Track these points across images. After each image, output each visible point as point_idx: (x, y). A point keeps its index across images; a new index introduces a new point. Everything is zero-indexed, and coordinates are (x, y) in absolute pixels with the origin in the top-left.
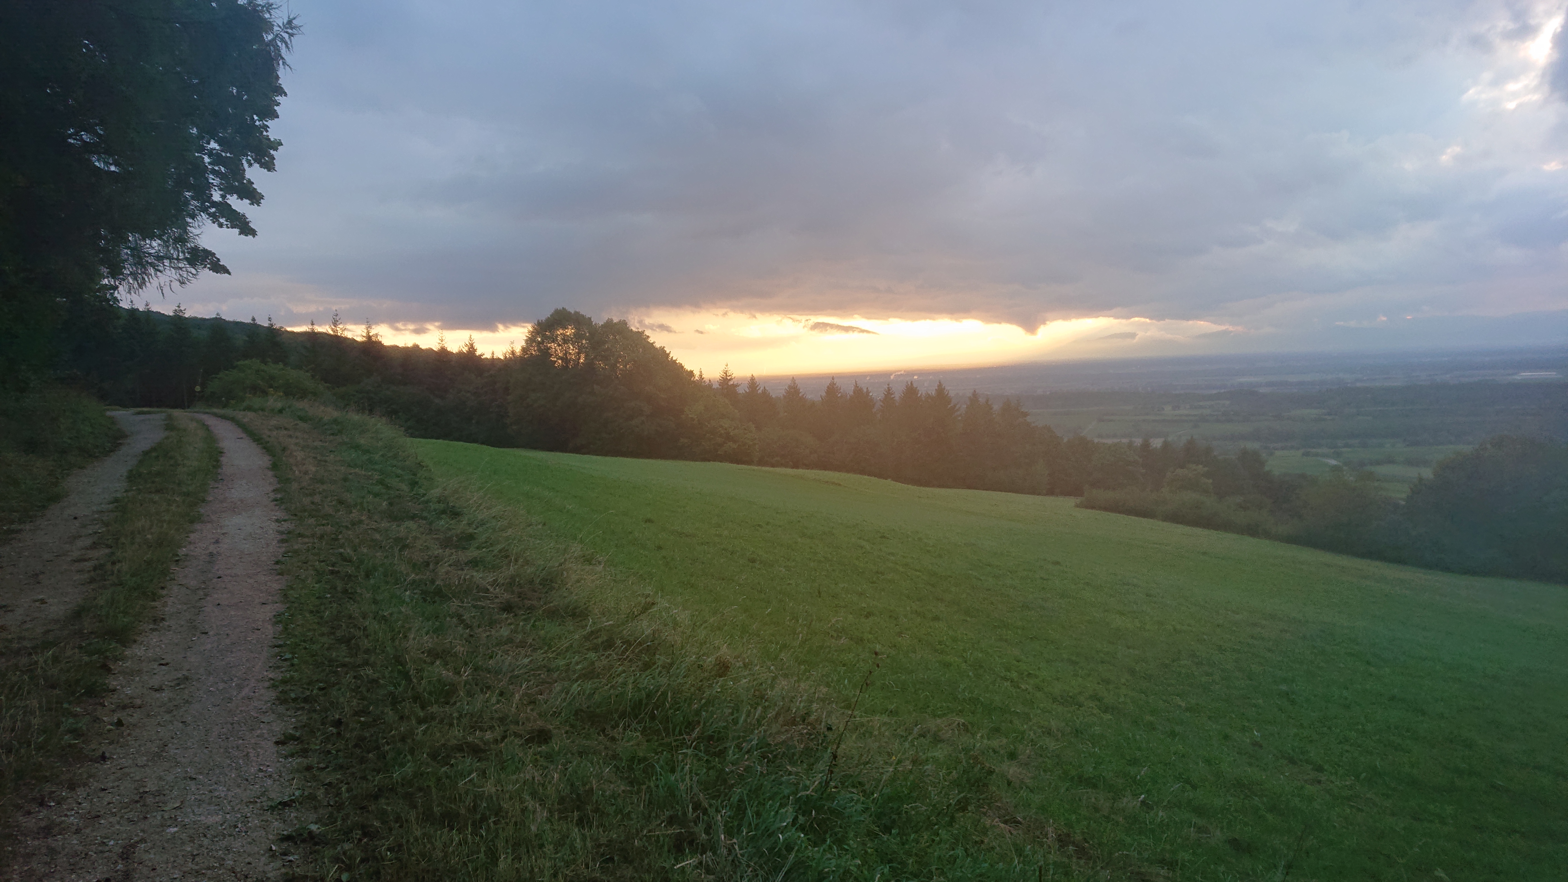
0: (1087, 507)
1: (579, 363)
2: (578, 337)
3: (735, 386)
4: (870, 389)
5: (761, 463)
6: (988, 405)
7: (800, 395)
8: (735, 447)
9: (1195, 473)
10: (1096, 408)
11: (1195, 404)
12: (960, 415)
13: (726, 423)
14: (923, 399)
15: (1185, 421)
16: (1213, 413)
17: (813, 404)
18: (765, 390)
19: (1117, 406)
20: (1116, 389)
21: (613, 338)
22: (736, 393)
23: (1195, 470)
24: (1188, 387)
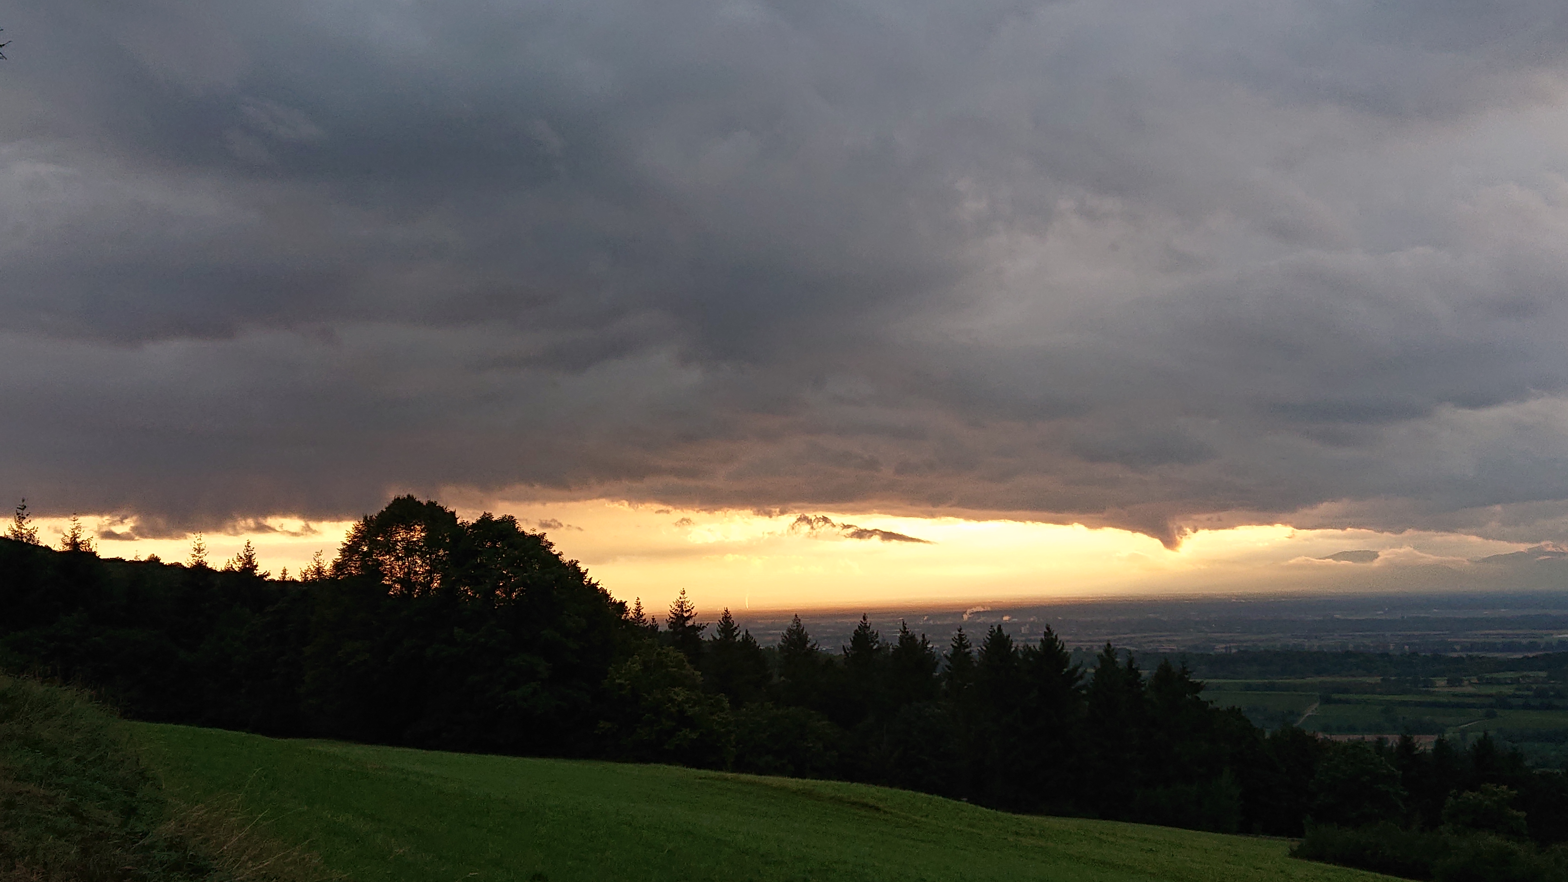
0: (1311, 858)
1: (430, 588)
2: (432, 542)
3: (695, 628)
4: (927, 637)
5: (740, 766)
6: (1132, 670)
7: (809, 645)
8: (694, 736)
9: (1495, 798)
10: (1318, 679)
11: (1488, 676)
12: (1084, 687)
13: (680, 694)
14: (1020, 656)
15: (1473, 706)
16: (1518, 693)
17: (830, 661)
18: (747, 638)
19: (1353, 676)
20: (1351, 647)
21: (490, 547)
22: (698, 642)
23: (1496, 794)
24: (1473, 647)
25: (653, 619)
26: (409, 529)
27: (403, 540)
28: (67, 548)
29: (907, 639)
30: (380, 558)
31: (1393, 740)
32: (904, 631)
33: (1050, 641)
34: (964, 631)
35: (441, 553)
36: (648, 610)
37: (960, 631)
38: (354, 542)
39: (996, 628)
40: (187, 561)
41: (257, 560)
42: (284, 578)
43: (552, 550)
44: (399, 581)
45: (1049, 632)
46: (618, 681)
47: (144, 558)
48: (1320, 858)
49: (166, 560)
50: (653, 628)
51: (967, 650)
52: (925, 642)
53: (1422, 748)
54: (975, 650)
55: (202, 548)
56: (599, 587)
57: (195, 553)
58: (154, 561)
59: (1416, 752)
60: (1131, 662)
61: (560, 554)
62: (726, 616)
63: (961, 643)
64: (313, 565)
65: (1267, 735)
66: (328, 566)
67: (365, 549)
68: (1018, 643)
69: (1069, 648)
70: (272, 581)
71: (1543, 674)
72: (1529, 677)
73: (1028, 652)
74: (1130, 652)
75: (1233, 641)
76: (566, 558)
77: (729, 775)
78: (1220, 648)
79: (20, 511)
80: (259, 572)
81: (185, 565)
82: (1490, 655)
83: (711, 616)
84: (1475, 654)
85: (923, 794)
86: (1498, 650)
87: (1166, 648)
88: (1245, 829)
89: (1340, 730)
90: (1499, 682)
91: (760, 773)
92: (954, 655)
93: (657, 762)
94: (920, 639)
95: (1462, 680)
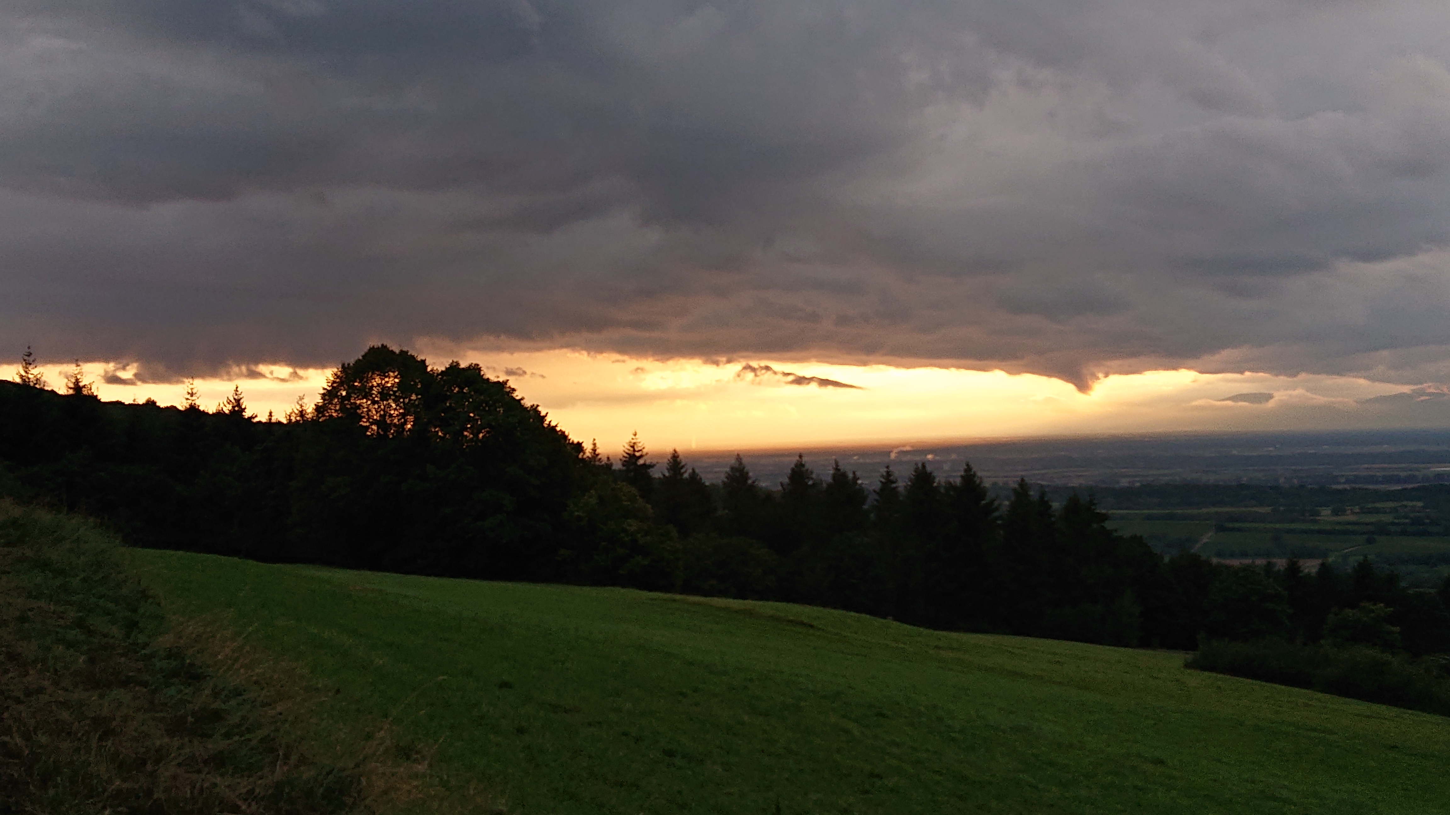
0: (1204, 669)
1: (404, 429)
2: (405, 388)
3: (646, 467)
5: (688, 589)
6: (1044, 503)
7: (750, 482)
8: (646, 562)
9: (1373, 615)
10: (1213, 510)
11: (1370, 506)
12: (1000, 517)
13: (632, 525)
14: (942, 490)
15: (1353, 533)
16: (1397, 521)
17: (769, 496)
18: (694, 473)
19: (1246, 506)
20: (1244, 480)
21: (458, 392)
22: (649, 478)
23: (1373, 611)
24: (1356, 479)
25: (608, 458)
26: (384, 375)
27: (378, 385)
28: (71, 392)
29: (840, 476)
30: (358, 402)
31: (1281, 563)
32: (837, 469)
33: (969, 477)
34: (891, 469)
35: (414, 397)
36: (602, 450)
37: (888, 467)
38: (333, 387)
39: (920, 465)
40: (181, 405)
41: (244, 404)
42: (270, 419)
43: (514, 395)
44: (375, 422)
45: (968, 469)
46: (576, 513)
47: (141, 401)
48: (1212, 668)
49: (162, 404)
50: (608, 467)
51: (894, 485)
52: (855, 478)
53: (1306, 571)
54: (901, 485)
55: (194, 391)
56: (558, 429)
57: (189, 396)
58: (151, 404)
59: (1301, 574)
60: (1043, 495)
61: (522, 399)
62: (675, 456)
63: (888, 479)
64: (296, 408)
65: (1167, 559)
66: (310, 410)
67: (344, 393)
68: (940, 479)
69: (987, 484)
70: (260, 422)
71: (1420, 504)
72: (1406, 506)
73: (950, 486)
74: (1042, 486)
75: (1136, 476)
76: (528, 403)
77: (678, 597)
78: (1124, 483)
79: (26, 358)
80: (247, 414)
81: (180, 408)
82: (1371, 487)
83: (661, 455)
84: (1357, 486)
85: (852, 614)
86: (1377, 482)
87: (1075, 483)
88: (1145, 643)
89: (1232, 555)
90: (1377, 511)
91: (706, 595)
92: (882, 490)
93: (613, 585)
94: (851, 475)
95: (1345, 511)
